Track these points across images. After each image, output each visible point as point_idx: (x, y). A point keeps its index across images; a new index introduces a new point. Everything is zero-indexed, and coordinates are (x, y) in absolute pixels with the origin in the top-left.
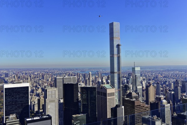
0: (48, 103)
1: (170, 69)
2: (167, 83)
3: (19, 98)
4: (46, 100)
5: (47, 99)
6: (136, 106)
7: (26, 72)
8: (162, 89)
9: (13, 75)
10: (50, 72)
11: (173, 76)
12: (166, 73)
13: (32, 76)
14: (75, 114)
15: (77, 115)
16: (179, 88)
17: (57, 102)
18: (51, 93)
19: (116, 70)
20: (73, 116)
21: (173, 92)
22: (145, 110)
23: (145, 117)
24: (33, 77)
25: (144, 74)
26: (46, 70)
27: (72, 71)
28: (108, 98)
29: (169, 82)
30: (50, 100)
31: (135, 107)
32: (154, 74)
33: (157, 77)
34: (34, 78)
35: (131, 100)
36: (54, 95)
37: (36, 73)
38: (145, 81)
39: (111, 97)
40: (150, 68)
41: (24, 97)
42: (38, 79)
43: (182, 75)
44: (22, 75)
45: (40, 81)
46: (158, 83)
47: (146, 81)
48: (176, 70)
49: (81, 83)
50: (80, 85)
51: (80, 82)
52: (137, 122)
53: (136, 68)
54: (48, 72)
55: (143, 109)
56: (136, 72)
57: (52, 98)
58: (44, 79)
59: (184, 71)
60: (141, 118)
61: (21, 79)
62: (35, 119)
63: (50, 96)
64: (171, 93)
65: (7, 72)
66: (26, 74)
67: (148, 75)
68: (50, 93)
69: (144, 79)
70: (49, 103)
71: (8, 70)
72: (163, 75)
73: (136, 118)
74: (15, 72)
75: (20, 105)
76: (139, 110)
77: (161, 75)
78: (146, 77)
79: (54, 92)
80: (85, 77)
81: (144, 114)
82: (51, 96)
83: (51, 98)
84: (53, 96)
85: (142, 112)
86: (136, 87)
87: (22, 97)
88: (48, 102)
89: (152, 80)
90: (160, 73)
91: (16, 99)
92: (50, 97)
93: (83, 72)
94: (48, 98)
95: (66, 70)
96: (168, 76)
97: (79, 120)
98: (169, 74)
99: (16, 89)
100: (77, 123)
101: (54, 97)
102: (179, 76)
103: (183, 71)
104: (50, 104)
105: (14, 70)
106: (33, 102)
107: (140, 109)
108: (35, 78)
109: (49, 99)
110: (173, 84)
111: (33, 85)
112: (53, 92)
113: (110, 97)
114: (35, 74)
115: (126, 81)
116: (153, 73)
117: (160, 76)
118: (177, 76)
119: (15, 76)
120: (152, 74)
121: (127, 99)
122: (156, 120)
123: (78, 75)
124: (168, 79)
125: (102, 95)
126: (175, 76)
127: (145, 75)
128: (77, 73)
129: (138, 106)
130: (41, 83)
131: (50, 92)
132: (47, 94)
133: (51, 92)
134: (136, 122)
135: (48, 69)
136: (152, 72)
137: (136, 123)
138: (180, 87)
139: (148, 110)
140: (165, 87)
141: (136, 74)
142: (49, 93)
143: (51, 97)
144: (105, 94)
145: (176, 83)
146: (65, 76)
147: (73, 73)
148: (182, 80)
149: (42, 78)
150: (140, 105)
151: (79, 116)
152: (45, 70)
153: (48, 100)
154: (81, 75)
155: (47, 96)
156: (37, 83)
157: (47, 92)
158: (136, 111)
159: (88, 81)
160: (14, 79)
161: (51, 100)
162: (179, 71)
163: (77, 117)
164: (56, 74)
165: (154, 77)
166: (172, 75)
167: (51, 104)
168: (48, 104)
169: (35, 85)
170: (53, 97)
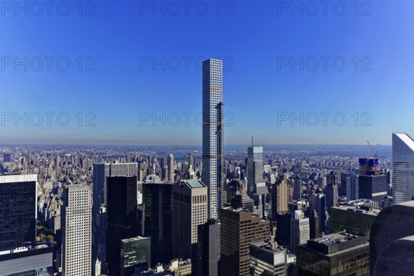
0: (69, 215)
1: (323, 151)
2: (316, 178)
3: (15, 205)
4: (67, 210)
5: (69, 207)
6: (242, 223)
7: (49, 152)
8: (305, 188)
9: (21, 158)
10: (97, 154)
11: (328, 164)
12: (317, 159)
13: (59, 159)
14: (129, 238)
15: (131, 239)
16: (335, 187)
17: (88, 213)
18: (77, 196)
19: (213, 151)
20: (124, 240)
21: (321, 196)
22: (261, 231)
23: (256, 244)
24: (60, 163)
25: (275, 161)
26: (90, 149)
27: (141, 151)
28: (192, 205)
29: (319, 175)
30: (74, 209)
31: (241, 225)
32: (293, 160)
33: (298, 166)
34: (62, 164)
35: (234, 210)
36: (84, 200)
37: (69, 155)
38: (275, 174)
39: (200, 204)
40: (288, 148)
41: (25, 202)
42: (71, 166)
43: (344, 163)
44: (39, 158)
45: (73, 171)
46: (297, 177)
47: (277, 174)
48: (335, 154)
49: (154, 176)
50: (150, 178)
51: (150, 174)
52: (244, 254)
53: (254, 148)
54: (92, 154)
55: (255, 229)
56: (255, 156)
57: (79, 206)
58: (82, 167)
59: (348, 156)
60: (248, 246)
61: (36, 166)
62: (16, 251)
63: (74, 201)
64: (318, 196)
65: (10, 152)
66: (48, 155)
67: (283, 162)
68: (74, 196)
69: (274, 170)
70: (72, 215)
71: (13, 147)
72: (311, 163)
73: (242, 246)
74: (26, 152)
75: (16, 219)
76: (248, 230)
77: (308, 162)
78: (279, 165)
79: (84, 193)
80: (162, 165)
81: (257, 237)
82: (77, 201)
83: (77, 206)
84: (81, 201)
85: (254, 234)
86: (255, 186)
87: (21, 202)
88: (70, 213)
89: (290, 170)
90: (304, 158)
91: (7, 206)
92: (74, 204)
93: (162, 153)
94: (69, 204)
95: (129, 150)
96: (320, 165)
97: (135, 248)
98: (322, 161)
99: (8, 187)
100: (130, 255)
101: (84, 203)
102: (339, 164)
103: (346, 155)
104: (74, 217)
105: (26, 148)
106: (53, 212)
107: (250, 228)
108: (64, 163)
109: (72, 207)
110: (325, 178)
111: (58, 178)
112: (81, 193)
113: (197, 205)
114: (66, 157)
115: (239, 173)
116: (293, 158)
117: (304, 164)
118: (336, 164)
119: (25, 159)
120: (290, 161)
121: (225, 208)
122: (276, 251)
123: (150, 160)
124: (318, 170)
125: (182, 200)
126: (332, 164)
127: (277, 162)
128: (149, 157)
129: (246, 222)
130: (74, 174)
131: (74, 193)
132: (69, 196)
133: (77, 193)
134: (241, 254)
135: (93, 147)
136: (291, 156)
137: (242, 256)
138: (338, 184)
139: (266, 229)
140: (311, 184)
141: (255, 161)
142: (72, 196)
143: (77, 204)
144: (188, 198)
145: (331, 177)
146: (114, 162)
147: (141, 155)
148: (344, 172)
149: (78, 165)
150: (250, 221)
151: (136, 241)
152: (87, 148)
153: (70, 210)
154: (155, 160)
155: (69, 202)
156: (67, 174)
157: (69, 194)
158: (241, 232)
159: (167, 171)
160: (20, 166)
161: (77, 209)
162: (340, 156)
163: (130, 243)
164: (109, 157)
165: (293, 166)
166: (326, 163)
167: (77, 217)
168: (70, 218)
169: (62, 177)
170: (81, 203)
